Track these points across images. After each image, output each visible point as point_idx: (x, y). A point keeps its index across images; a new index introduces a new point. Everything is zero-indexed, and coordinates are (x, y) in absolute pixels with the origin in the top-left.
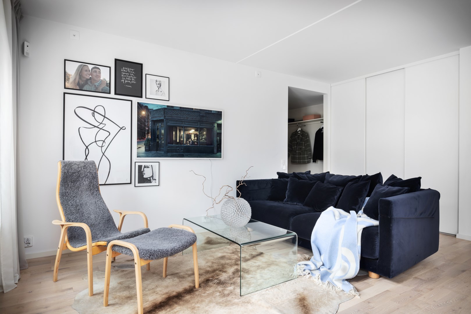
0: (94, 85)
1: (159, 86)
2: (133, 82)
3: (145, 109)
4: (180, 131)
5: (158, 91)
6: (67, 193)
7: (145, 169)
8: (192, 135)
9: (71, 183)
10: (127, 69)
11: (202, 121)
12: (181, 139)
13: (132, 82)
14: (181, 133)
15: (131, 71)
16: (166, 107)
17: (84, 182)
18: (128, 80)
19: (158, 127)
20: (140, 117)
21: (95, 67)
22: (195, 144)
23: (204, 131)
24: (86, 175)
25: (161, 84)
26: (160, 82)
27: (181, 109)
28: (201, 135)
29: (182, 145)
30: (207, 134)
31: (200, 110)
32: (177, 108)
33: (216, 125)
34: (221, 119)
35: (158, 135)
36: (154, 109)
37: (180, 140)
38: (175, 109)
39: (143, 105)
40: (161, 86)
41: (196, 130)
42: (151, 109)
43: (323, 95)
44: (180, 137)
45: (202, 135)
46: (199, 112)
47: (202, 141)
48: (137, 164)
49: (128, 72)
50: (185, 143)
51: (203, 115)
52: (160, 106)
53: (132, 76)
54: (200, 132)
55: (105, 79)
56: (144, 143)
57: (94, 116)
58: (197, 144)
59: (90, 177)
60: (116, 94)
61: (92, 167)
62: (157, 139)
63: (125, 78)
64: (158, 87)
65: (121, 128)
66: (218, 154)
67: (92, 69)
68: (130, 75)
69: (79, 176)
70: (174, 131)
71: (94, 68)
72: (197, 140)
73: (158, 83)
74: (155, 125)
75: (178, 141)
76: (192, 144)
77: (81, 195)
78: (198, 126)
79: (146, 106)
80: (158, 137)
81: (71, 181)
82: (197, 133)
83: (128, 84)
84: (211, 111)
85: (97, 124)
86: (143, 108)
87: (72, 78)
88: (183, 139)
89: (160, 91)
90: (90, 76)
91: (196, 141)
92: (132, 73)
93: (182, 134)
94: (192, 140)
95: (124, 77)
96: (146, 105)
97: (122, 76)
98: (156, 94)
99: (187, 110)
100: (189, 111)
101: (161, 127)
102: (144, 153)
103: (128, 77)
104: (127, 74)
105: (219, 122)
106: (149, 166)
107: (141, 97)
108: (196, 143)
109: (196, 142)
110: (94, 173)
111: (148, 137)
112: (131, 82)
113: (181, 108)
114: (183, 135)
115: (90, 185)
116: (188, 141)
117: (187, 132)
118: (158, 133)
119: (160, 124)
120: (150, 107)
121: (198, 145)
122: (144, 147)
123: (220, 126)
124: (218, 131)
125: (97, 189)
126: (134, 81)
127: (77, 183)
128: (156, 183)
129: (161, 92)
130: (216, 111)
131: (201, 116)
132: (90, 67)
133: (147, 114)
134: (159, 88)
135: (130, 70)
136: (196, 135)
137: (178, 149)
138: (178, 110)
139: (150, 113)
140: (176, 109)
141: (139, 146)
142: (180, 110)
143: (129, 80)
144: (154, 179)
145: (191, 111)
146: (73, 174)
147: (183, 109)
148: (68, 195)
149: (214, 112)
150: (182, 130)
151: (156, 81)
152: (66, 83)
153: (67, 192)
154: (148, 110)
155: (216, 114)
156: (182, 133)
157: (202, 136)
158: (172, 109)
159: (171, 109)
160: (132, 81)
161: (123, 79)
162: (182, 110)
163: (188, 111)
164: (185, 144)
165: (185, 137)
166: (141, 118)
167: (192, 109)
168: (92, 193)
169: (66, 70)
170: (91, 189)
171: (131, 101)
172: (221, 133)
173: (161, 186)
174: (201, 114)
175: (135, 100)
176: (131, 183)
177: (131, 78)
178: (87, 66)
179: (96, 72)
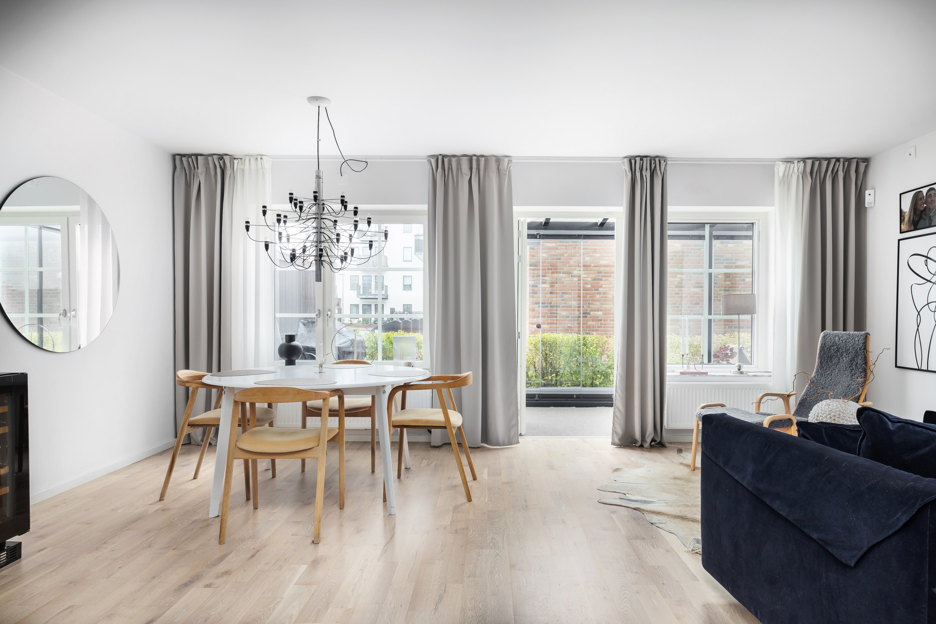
0: (928, 217)
6: (822, 368)
17: (844, 359)
21: (930, 188)
24: (848, 350)
57: (927, 265)
59: (852, 353)
61: (858, 340)
67: (927, 194)
69: (838, 351)
71: (928, 191)
77: (837, 374)
85: (928, 277)
87: (907, 216)
90: (925, 205)
110: (859, 349)
115: (852, 364)
127: (835, 358)
132: (925, 191)
146: (831, 347)
148: (823, 371)
152: (902, 226)
168: (853, 374)
169: (902, 207)
170: (853, 369)
178: (921, 191)
179: (930, 197)
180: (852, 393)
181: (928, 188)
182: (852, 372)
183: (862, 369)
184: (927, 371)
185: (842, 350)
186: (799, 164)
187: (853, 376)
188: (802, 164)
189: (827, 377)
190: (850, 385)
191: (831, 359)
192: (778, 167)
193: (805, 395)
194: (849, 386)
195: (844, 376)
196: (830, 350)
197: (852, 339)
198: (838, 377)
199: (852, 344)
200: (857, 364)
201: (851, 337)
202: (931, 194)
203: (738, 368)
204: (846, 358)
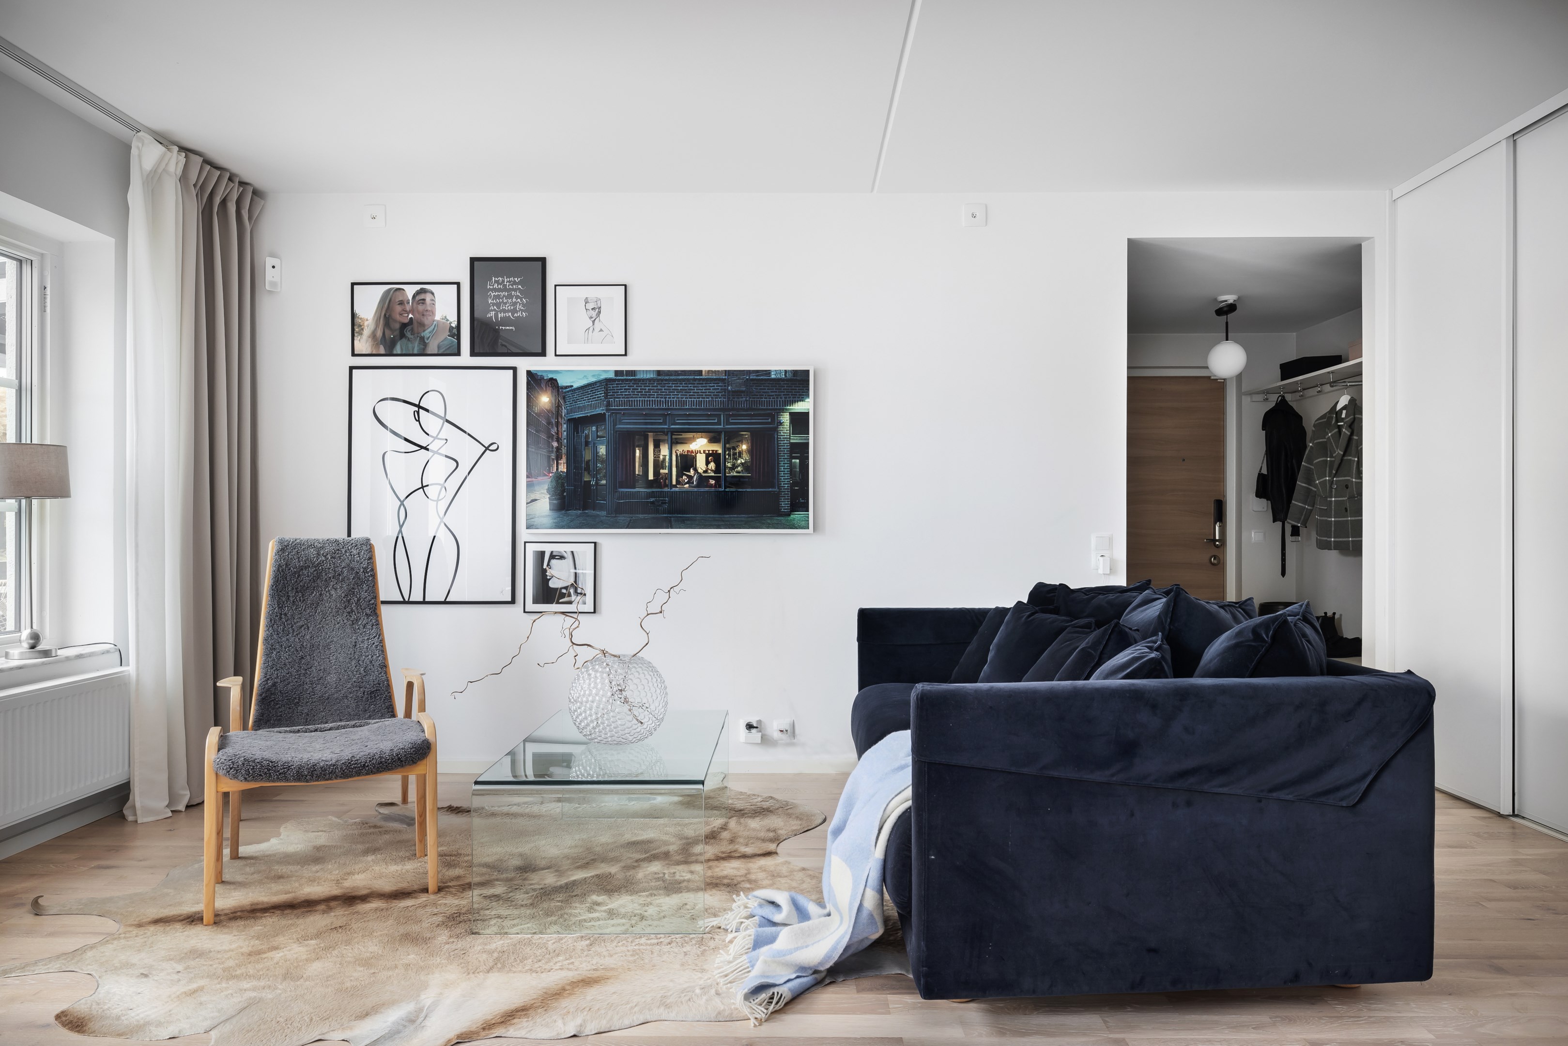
0: (419, 338)
1: (594, 314)
2: (519, 314)
3: (549, 390)
4: (657, 446)
5: (591, 329)
7: (553, 562)
8: (698, 455)
9: (297, 592)
10: (503, 281)
11: (732, 410)
12: (662, 471)
13: (516, 315)
14: (660, 451)
15: (515, 283)
16: (612, 376)
17: (333, 592)
18: (504, 311)
19: (587, 437)
20: (534, 412)
21: (422, 289)
22: (711, 486)
23: (741, 441)
24: (339, 575)
25: (600, 308)
26: (599, 302)
27: (660, 377)
28: (729, 455)
29: (666, 489)
30: (750, 452)
31: (728, 373)
32: (649, 376)
33: (786, 418)
34: (808, 396)
35: (588, 462)
36: (576, 385)
37: (656, 473)
38: (640, 380)
39: (542, 378)
40: (599, 313)
41: (712, 440)
42: (566, 387)
43: (1361, 244)
44: (658, 465)
45: (735, 454)
46: (723, 380)
47: (735, 474)
48: (531, 549)
49: (505, 289)
50: (674, 482)
51: (737, 389)
52: (593, 376)
53: (517, 297)
54: (727, 446)
55: (446, 317)
56: (547, 487)
57: (419, 421)
58: (715, 486)
59: (348, 579)
60: (473, 354)
61: (359, 553)
62: (586, 473)
63: (498, 305)
64: (591, 318)
65: (487, 448)
66: (797, 516)
67: (414, 297)
68: (510, 297)
69: (319, 577)
70: (638, 446)
71: (418, 293)
72: (717, 470)
73: (590, 306)
74: (578, 433)
76: (698, 486)
77: (320, 624)
78: (722, 426)
79: (552, 379)
80: (587, 469)
81: (296, 589)
82: (718, 448)
83: (506, 321)
84: (768, 373)
86: (543, 385)
87: (367, 326)
89: (597, 329)
90: (411, 316)
91: (713, 474)
92: (515, 290)
93: (665, 456)
94: (700, 471)
95: (494, 304)
96: (550, 376)
97: (490, 301)
98: (587, 341)
99: (680, 377)
100: (688, 380)
101: (598, 437)
102: (547, 516)
103: (506, 303)
104: (502, 294)
105: (799, 407)
106: (565, 555)
107: (543, 354)
108: (712, 482)
109: (712, 477)
110: (362, 570)
111: (557, 469)
112: (513, 316)
113: (659, 373)
114: (667, 458)
115: (349, 601)
116: (684, 477)
117: (681, 449)
118: (588, 455)
119: (594, 428)
120: (562, 381)
121: (720, 486)
122: (548, 500)
123: (801, 422)
124: (796, 439)
125: (368, 612)
126: (522, 311)
127: (313, 593)
128: (585, 603)
129: (601, 330)
130: (786, 371)
131: (729, 392)
132: (410, 291)
133: (554, 402)
134: (593, 322)
135: (509, 282)
136: (712, 456)
137: (652, 503)
138: (650, 380)
139: (564, 398)
140: (643, 380)
141: (533, 497)
142: (658, 380)
143: (508, 311)
144: (579, 591)
145: (695, 380)
146: (302, 569)
147: (667, 378)
148: (286, 621)
149: (778, 376)
150: (664, 441)
151: (587, 301)
152: (356, 342)
153: (285, 614)
154: (558, 391)
155: (788, 380)
156: (664, 451)
157: (736, 459)
158: (631, 380)
159: (627, 380)
160: (517, 312)
161: (492, 310)
162: (662, 380)
163: (684, 380)
164: (675, 486)
165: (674, 463)
166: (536, 414)
167: (700, 372)
168: (352, 621)
169: (355, 308)
170: (352, 611)
171: (514, 369)
172: (807, 444)
173: (600, 613)
174: (729, 388)
175: (524, 364)
176: (513, 601)
177: (515, 304)
178: (403, 290)
179: (423, 303)
180: (370, 657)
181: (418, 287)
182: (351, 616)
183: (370, 609)
185: (326, 574)
186: (180, 157)
187: (353, 624)
188: (182, 159)
189: (299, 633)
190: (356, 642)
191: (303, 595)
192: (140, 145)
193: (268, 679)
194: (356, 645)
195: (337, 626)
196: (299, 576)
197: (346, 552)
198: (326, 631)
199: (347, 561)
200: (358, 600)
201: (343, 548)
202: (424, 300)
203: (32, 641)
204: (336, 589)
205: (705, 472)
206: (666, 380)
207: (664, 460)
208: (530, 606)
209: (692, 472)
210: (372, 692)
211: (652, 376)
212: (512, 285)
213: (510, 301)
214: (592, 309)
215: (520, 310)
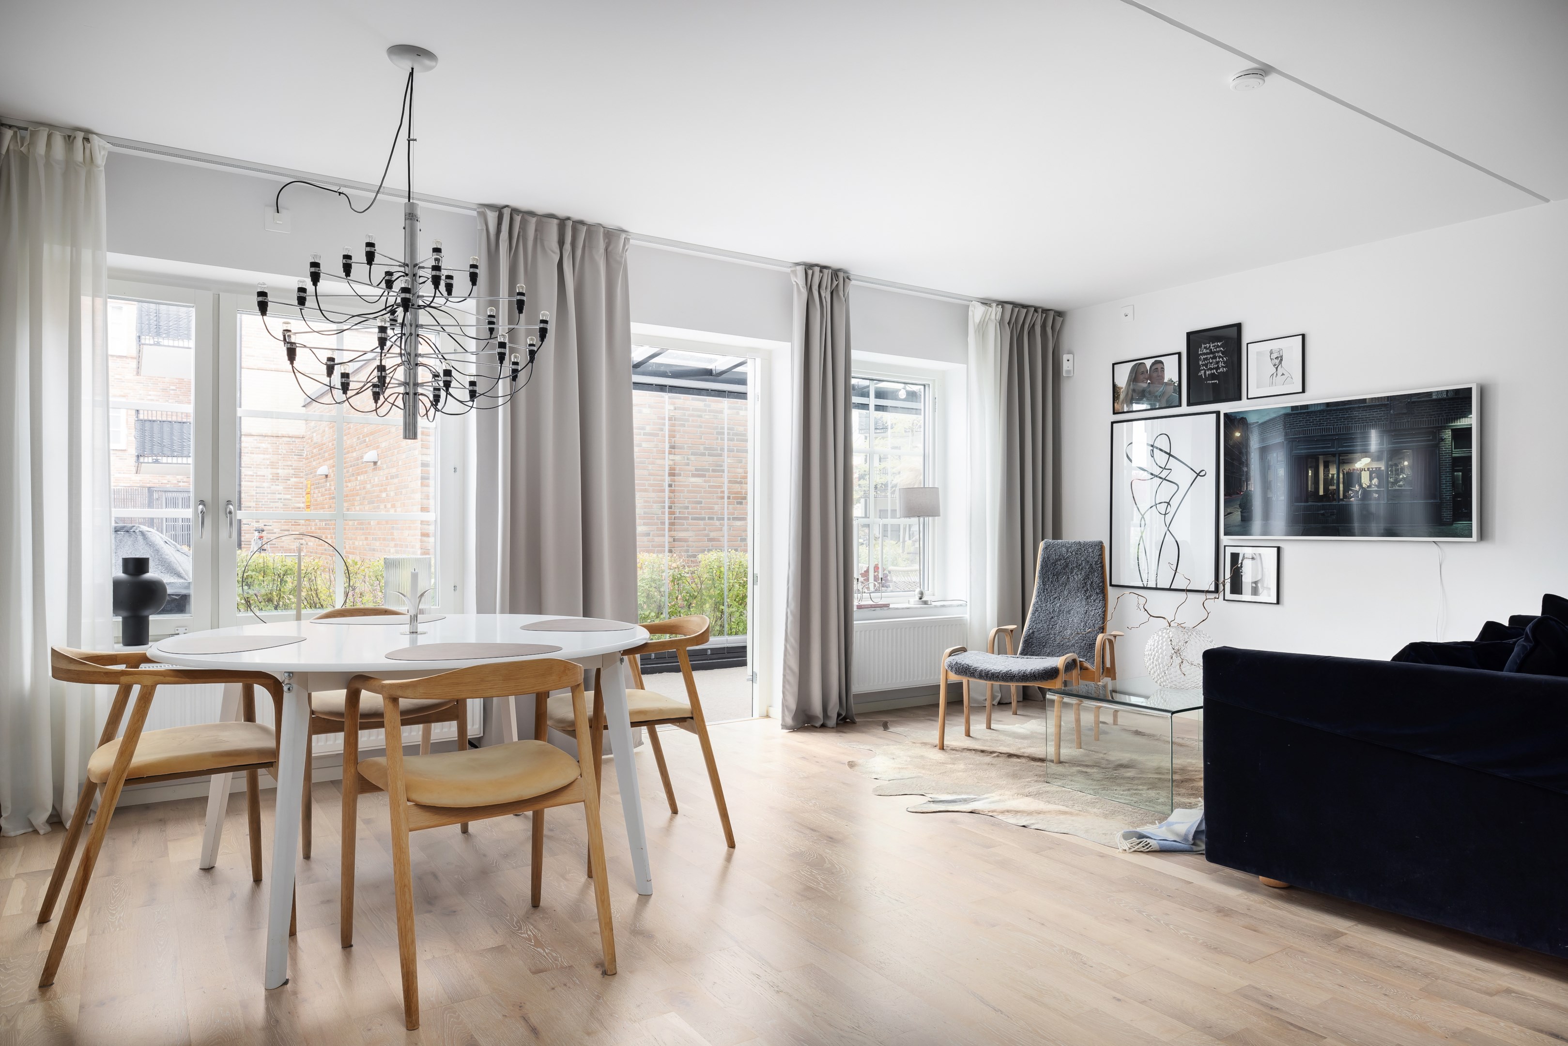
0: (1154, 397)
1: (1277, 362)
2: (1221, 370)
3: (1241, 426)
4: (1326, 467)
5: (1275, 374)
6: (1045, 590)
7: (1244, 562)
8: (1363, 473)
9: (1054, 575)
10: (1210, 346)
12: (1331, 487)
13: (1219, 371)
14: (1329, 471)
15: (1218, 346)
16: (1289, 411)
17: (1075, 577)
18: (1211, 369)
19: (1269, 462)
20: (1229, 445)
21: (1156, 361)
22: (1375, 499)
23: (1403, 459)
24: (1080, 565)
25: (1281, 357)
26: (1281, 352)
27: (1329, 408)
28: (1391, 471)
29: (1334, 503)
30: (1411, 467)
31: (1389, 398)
32: (1319, 408)
33: (1448, 435)
34: (1471, 413)
35: (1270, 482)
36: (1261, 421)
37: (1326, 489)
38: (1312, 412)
39: (1235, 418)
40: (1282, 360)
41: (1376, 459)
42: (1253, 423)
44: (1328, 482)
45: (1397, 470)
46: (1387, 405)
47: (1397, 488)
48: (1229, 551)
49: (1211, 352)
50: (1341, 497)
52: (1274, 412)
53: (1220, 357)
54: (1391, 463)
55: (1171, 379)
56: (1239, 503)
57: (1153, 457)
58: (1378, 499)
59: (1086, 568)
60: (1189, 404)
61: (1093, 551)
63: (1206, 365)
64: (1275, 365)
65: (1198, 475)
66: (1460, 525)
67: (1151, 367)
68: (1215, 357)
69: (1067, 566)
70: (1311, 467)
71: (1153, 364)
72: (1380, 485)
73: (1274, 356)
75: (1321, 493)
76: (1363, 499)
77: (1067, 597)
79: (1242, 418)
81: (1054, 573)
83: (1213, 376)
84: (1429, 394)
85: (1157, 471)
86: (1236, 423)
87: (1122, 392)
88: (1335, 487)
89: (1280, 373)
90: (1149, 381)
91: (1376, 489)
92: (1218, 352)
93: (1333, 475)
94: (1364, 486)
95: (1203, 365)
96: (1241, 416)
97: (1201, 363)
98: (1272, 384)
99: (1347, 406)
101: (1278, 461)
102: (1239, 526)
103: (1211, 363)
104: (1209, 356)
105: (1462, 423)
106: (1255, 556)
107: (1240, 399)
108: (1376, 495)
109: (1375, 491)
110: (1094, 562)
111: (1247, 489)
112: (1217, 372)
113: (1328, 404)
114: (1335, 476)
115: (1086, 583)
116: (1350, 492)
117: (1347, 468)
119: (1275, 455)
120: (1251, 419)
121: (1383, 499)
122: (1240, 513)
123: (1463, 437)
124: (1457, 453)
125: (1098, 591)
127: (1063, 576)
128: (1269, 596)
129: (1283, 374)
130: (1446, 391)
131: (1391, 415)
132: (1148, 363)
133: (1244, 436)
134: (1277, 368)
135: (1214, 346)
136: (1375, 473)
137: (1323, 514)
138: (1320, 411)
139: (1252, 432)
140: (1315, 412)
141: (1229, 511)
142: (1327, 411)
143: (1214, 369)
144: (1265, 586)
146: (1057, 561)
147: (1335, 408)
149: (1440, 397)
150: (1333, 462)
151: (1271, 353)
152: (1116, 404)
153: (1047, 590)
154: (1247, 425)
155: (1448, 399)
156: (1333, 471)
157: (1398, 475)
158: (1304, 413)
159: (1301, 413)
160: (1219, 368)
161: (1202, 370)
162: (1331, 410)
163: (1350, 409)
164: (1342, 500)
165: (1341, 480)
166: (1231, 446)
167: (1364, 400)
168: (1087, 597)
169: (1115, 381)
170: (1087, 590)
171: (1218, 413)
172: (1470, 458)
173: (1283, 605)
174: (1392, 411)
175: (1226, 408)
176: (1217, 591)
177: (1217, 363)
178: (1144, 363)
179: (1156, 371)
180: (1094, 621)
181: (1153, 360)
182: (1086, 593)
183: (1099, 589)
184: (1156, 589)
185: (1071, 565)
186: (998, 309)
187: (1088, 599)
188: (1000, 309)
189: (1054, 602)
190: (1087, 611)
191: (1057, 578)
192: (973, 309)
193: (1030, 629)
194: (1086, 613)
195: (1077, 599)
196: (1055, 565)
197: (1085, 550)
198: (1070, 602)
199: (1085, 556)
200: (1092, 583)
201: (1083, 547)
202: (1157, 369)
203: (920, 595)
204: (1077, 575)
205: (1368, 487)
206: (1334, 410)
207: (1333, 477)
208: (1229, 596)
209: (1357, 488)
210: (1090, 645)
211: (1322, 408)
212: (1216, 349)
213: (1214, 361)
214: (1276, 358)
215: (1222, 366)
